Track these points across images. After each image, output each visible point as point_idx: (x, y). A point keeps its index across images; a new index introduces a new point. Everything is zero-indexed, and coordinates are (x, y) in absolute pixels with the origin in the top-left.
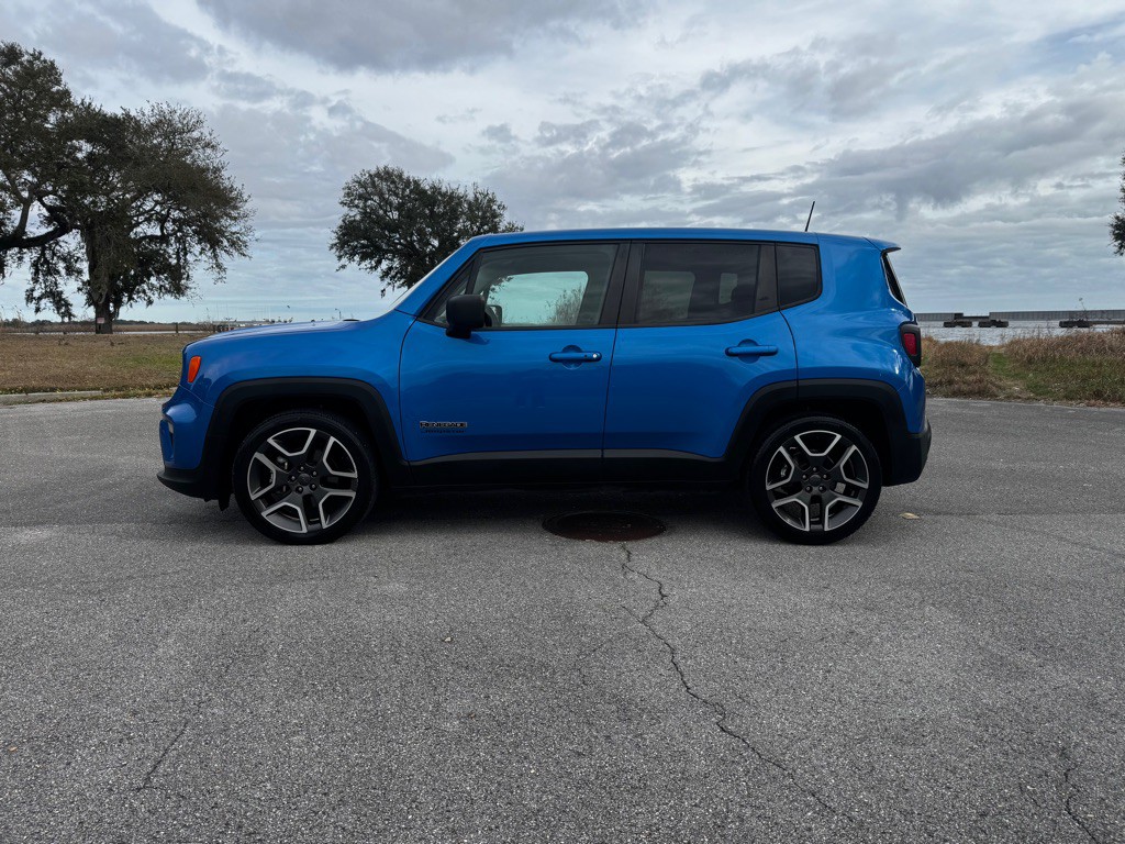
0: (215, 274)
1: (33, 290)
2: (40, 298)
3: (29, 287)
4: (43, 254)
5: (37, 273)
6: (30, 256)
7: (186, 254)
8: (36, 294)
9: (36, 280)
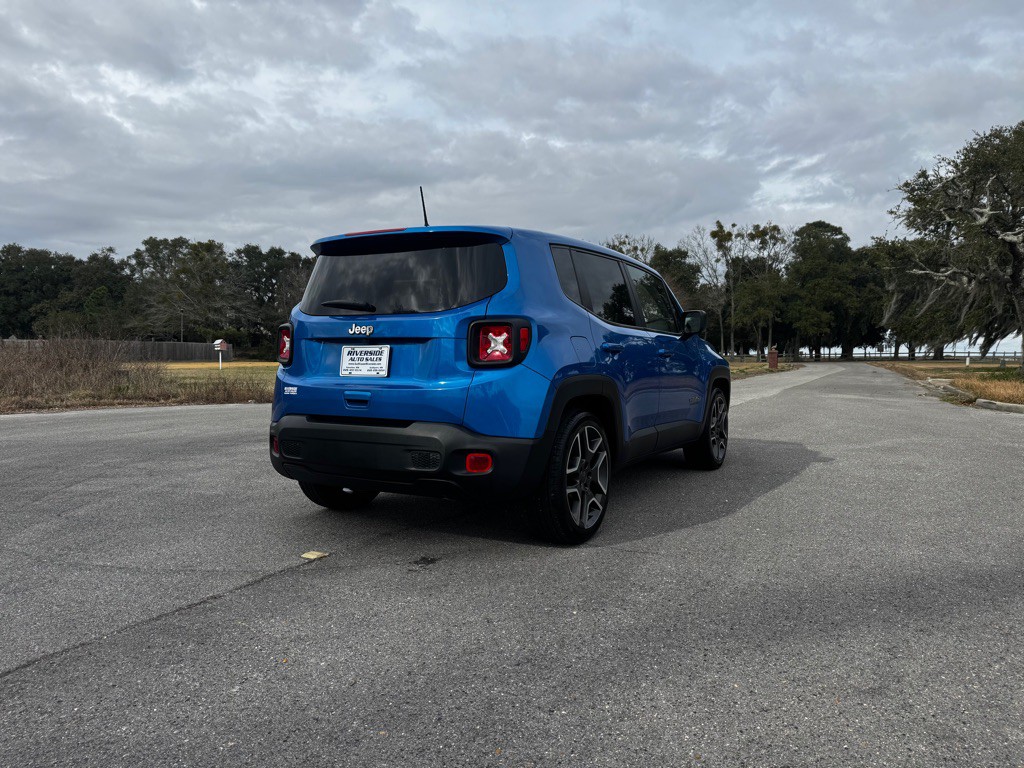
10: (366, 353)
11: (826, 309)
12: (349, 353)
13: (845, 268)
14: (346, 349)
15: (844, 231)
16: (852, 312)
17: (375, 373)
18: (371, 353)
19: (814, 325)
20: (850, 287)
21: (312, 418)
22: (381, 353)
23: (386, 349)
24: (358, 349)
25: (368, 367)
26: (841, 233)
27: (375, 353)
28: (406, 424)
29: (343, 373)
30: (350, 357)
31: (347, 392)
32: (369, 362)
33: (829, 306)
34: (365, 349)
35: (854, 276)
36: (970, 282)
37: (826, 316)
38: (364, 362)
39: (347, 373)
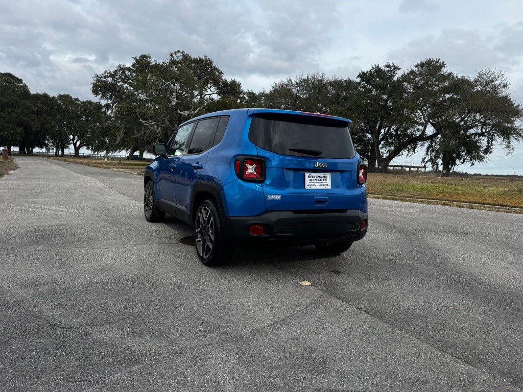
0: (507, 151)
1: (425, 158)
2: (427, 162)
3: (424, 157)
4: (431, 143)
5: (427, 151)
6: (427, 144)
7: (492, 141)
8: (426, 160)
9: (427, 154)
10: (317, 177)
11: (18, 125)
12: (309, 177)
13: (29, 103)
14: (307, 175)
15: (24, 82)
16: (34, 129)
17: (324, 187)
18: (320, 177)
19: (11, 134)
20: (33, 115)
21: (295, 212)
22: (326, 177)
23: (329, 175)
24: (313, 174)
25: (320, 184)
26: (22, 83)
27: (322, 177)
28: (344, 211)
29: (307, 187)
30: (309, 179)
31: (316, 197)
32: (320, 181)
33: (20, 124)
34: (316, 175)
35: (34, 109)
36: (157, 128)
37: (19, 130)
38: (317, 181)
39: (309, 187)
